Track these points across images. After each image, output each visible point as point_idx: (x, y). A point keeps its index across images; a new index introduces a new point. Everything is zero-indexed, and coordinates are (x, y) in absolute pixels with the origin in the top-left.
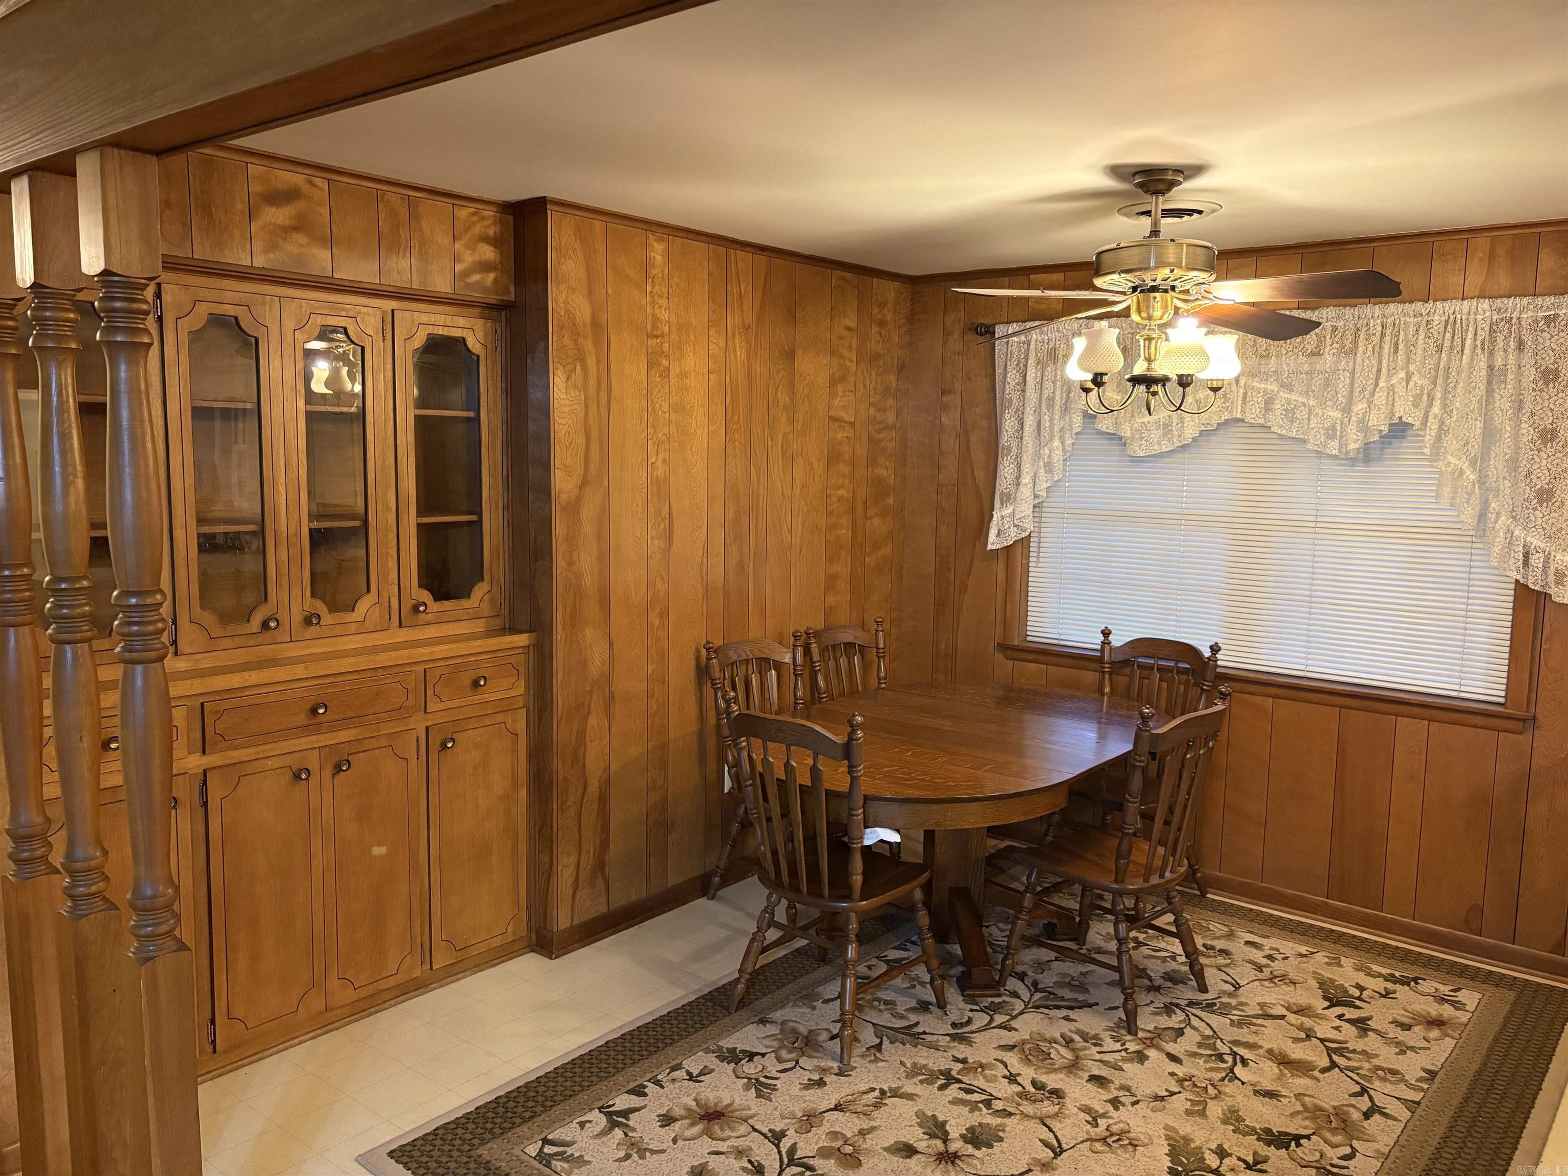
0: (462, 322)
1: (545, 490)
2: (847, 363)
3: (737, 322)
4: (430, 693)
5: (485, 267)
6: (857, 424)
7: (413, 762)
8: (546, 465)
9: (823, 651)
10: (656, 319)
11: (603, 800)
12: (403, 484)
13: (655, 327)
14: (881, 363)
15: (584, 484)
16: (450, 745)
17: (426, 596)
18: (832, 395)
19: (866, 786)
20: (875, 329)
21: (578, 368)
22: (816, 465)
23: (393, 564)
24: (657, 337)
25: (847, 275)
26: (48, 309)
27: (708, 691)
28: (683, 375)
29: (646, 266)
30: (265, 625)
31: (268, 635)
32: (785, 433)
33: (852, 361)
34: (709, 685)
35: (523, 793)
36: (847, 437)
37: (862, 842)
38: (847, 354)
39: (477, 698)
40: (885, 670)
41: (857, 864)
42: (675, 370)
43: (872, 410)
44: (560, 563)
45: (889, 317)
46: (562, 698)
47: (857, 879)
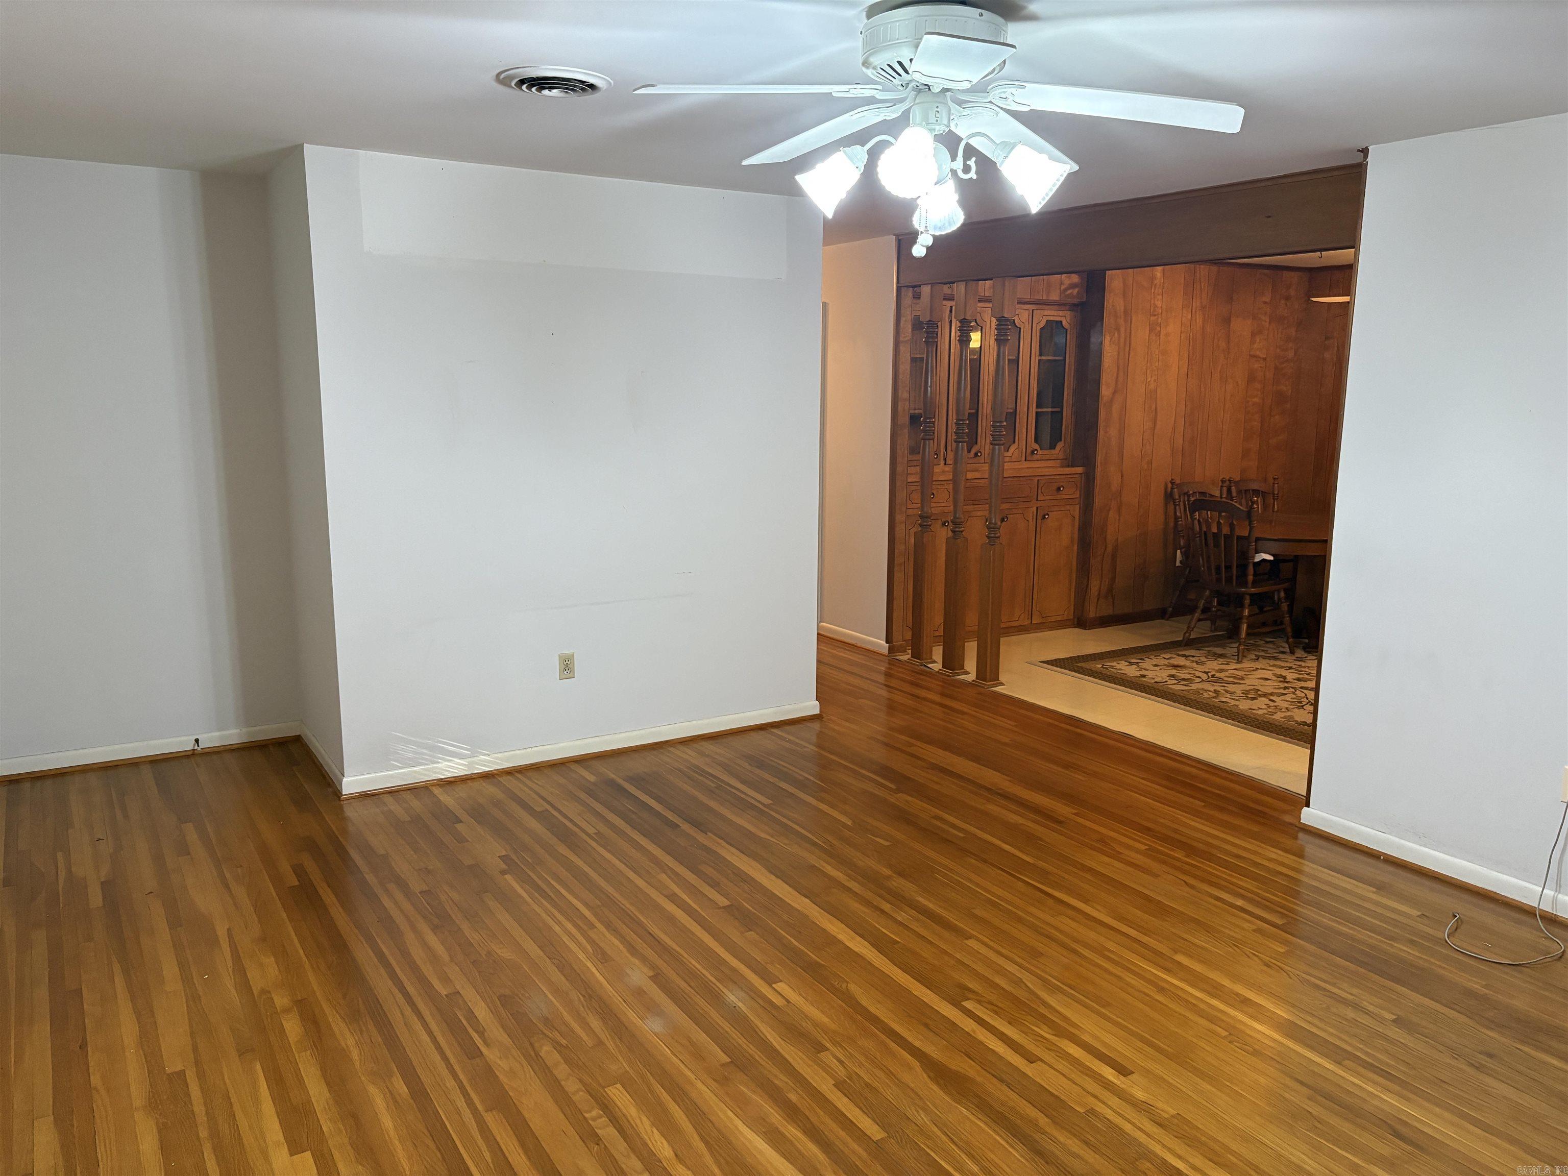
0: (1061, 313)
1: (1096, 395)
2: (1263, 323)
3: (1198, 304)
4: (1039, 491)
5: (1073, 286)
6: (1268, 359)
7: (1031, 520)
8: (1098, 383)
9: (1239, 492)
10: (1156, 306)
11: (1114, 557)
12: (1031, 391)
13: (1154, 311)
14: (1286, 322)
15: (1115, 393)
16: (1047, 517)
17: (1036, 446)
18: (1253, 342)
19: (1257, 534)
20: (1283, 302)
21: (1116, 334)
22: (1240, 383)
23: (1024, 431)
24: (1155, 315)
25: (1266, 271)
26: (965, 327)
27: (1171, 507)
28: (1167, 335)
29: (1153, 278)
30: (976, 455)
31: (975, 460)
32: (1223, 365)
33: (1266, 322)
34: (1172, 503)
35: (1076, 547)
36: (1261, 367)
37: (1254, 559)
38: (1263, 318)
39: (1059, 497)
40: (1278, 507)
41: (1251, 569)
42: (1163, 332)
43: (1278, 350)
44: (1101, 433)
45: (1292, 292)
46: (1098, 501)
47: (1250, 578)
